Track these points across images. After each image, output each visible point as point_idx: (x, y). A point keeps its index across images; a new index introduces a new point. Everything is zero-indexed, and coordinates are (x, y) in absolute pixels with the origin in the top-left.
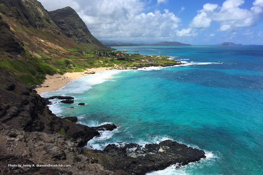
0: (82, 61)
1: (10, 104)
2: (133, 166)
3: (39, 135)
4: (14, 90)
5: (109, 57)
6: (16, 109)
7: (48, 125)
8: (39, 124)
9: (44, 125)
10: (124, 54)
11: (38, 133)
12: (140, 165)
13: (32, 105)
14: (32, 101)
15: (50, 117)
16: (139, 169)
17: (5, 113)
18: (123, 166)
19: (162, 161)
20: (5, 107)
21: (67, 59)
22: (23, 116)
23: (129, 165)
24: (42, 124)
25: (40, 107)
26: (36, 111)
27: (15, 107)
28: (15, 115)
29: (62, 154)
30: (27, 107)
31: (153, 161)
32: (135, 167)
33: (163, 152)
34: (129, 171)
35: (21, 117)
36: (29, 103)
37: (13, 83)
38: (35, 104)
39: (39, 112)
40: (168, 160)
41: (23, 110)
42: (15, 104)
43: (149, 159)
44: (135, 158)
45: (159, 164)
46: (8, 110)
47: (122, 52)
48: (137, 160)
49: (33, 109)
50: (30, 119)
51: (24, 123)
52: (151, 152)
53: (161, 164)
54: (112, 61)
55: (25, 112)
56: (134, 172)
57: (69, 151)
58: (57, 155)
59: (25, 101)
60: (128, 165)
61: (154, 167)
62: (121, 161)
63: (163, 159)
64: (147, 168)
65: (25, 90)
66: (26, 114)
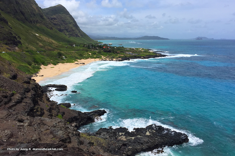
0: (73, 53)
1: (14, 92)
2: (123, 148)
3: (42, 120)
4: (16, 79)
5: (97, 49)
6: (20, 96)
7: (47, 111)
8: (39, 109)
9: (44, 110)
10: (110, 47)
11: (41, 118)
12: (130, 147)
13: (33, 92)
14: (32, 90)
15: (48, 103)
16: (129, 150)
17: (10, 100)
18: (115, 148)
19: (150, 143)
20: (10, 94)
21: (59, 51)
22: (26, 103)
23: (121, 147)
24: (42, 109)
25: (39, 94)
26: (37, 98)
27: (18, 95)
28: (19, 102)
29: (67, 138)
30: (29, 95)
31: (142, 143)
32: (125, 149)
33: (150, 135)
34: (120, 153)
35: (24, 103)
36: (30, 90)
37: (16, 73)
38: (35, 91)
39: (39, 99)
40: (155, 143)
41: (25, 97)
42: (19, 92)
43: (137, 142)
44: (125, 141)
45: (147, 146)
46: (13, 97)
47: (108, 45)
48: (127, 142)
49: (34, 96)
50: (32, 105)
51: (27, 109)
52: (138, 135)
53: (148, 146)
54: (100, 53)
55: (28, 99)
56: (125, 154)
57: (72, 135)
58: (63, 139)
59: (27, 89)
60: (119, 147)
61: (142, 149)
62: (113, 143)
63: (150, 142)
64: (136, 149)
65: (26, 79)
66: (28, 101)
